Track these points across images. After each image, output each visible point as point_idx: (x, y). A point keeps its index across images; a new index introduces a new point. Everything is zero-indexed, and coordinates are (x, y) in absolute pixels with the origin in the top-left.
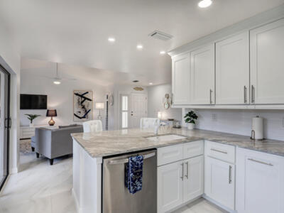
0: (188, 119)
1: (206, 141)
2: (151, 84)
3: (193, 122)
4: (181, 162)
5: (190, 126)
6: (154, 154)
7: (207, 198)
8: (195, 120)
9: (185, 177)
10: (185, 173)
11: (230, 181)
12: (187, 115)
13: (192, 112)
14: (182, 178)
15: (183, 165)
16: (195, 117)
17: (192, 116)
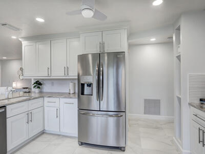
0: (35, 86)
1: (45, 98)
2: (5, 58)
3: (39, 87)
4: (27, 113)
5: (37, 90)
6: (3, 110)
7: (47, 132)
8: (40, 86)
9: (30, 122)
10: (30, 119)
11: (57, 117)
12: (34, 83)
13: (38, 81)
14: (28, 122)
15: (28, 114)
16: (40, 84)
17: (38, 84)
